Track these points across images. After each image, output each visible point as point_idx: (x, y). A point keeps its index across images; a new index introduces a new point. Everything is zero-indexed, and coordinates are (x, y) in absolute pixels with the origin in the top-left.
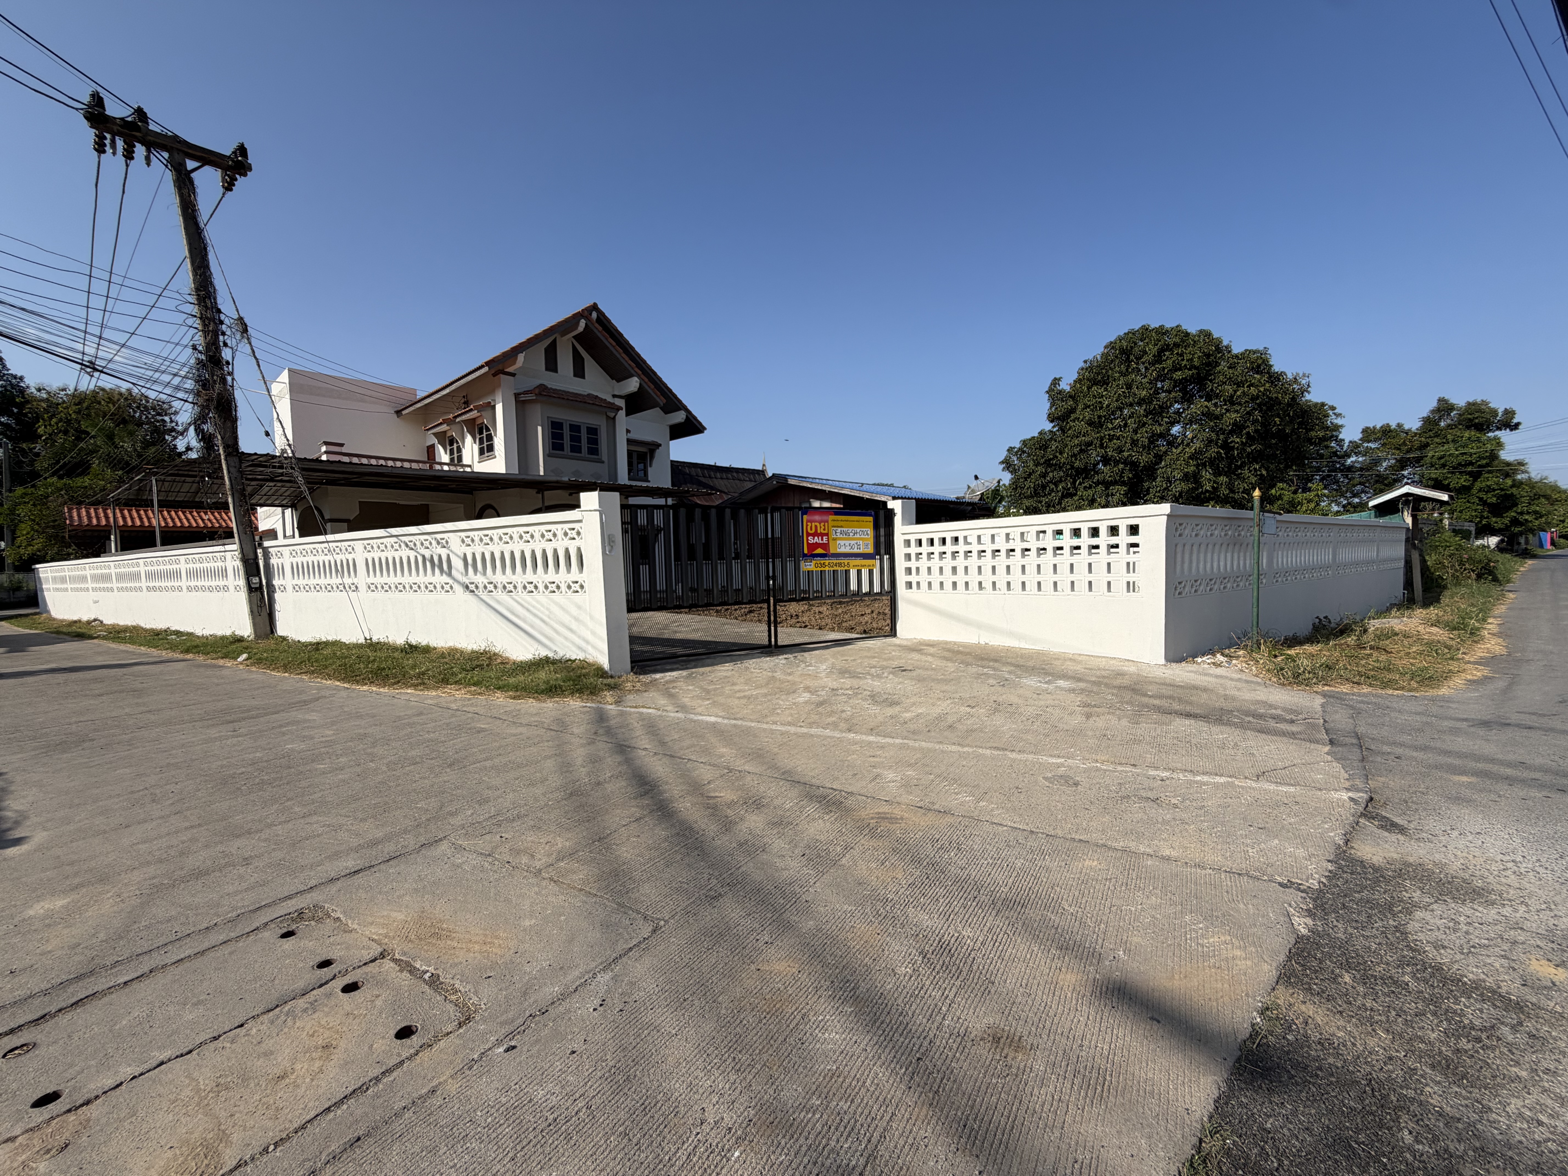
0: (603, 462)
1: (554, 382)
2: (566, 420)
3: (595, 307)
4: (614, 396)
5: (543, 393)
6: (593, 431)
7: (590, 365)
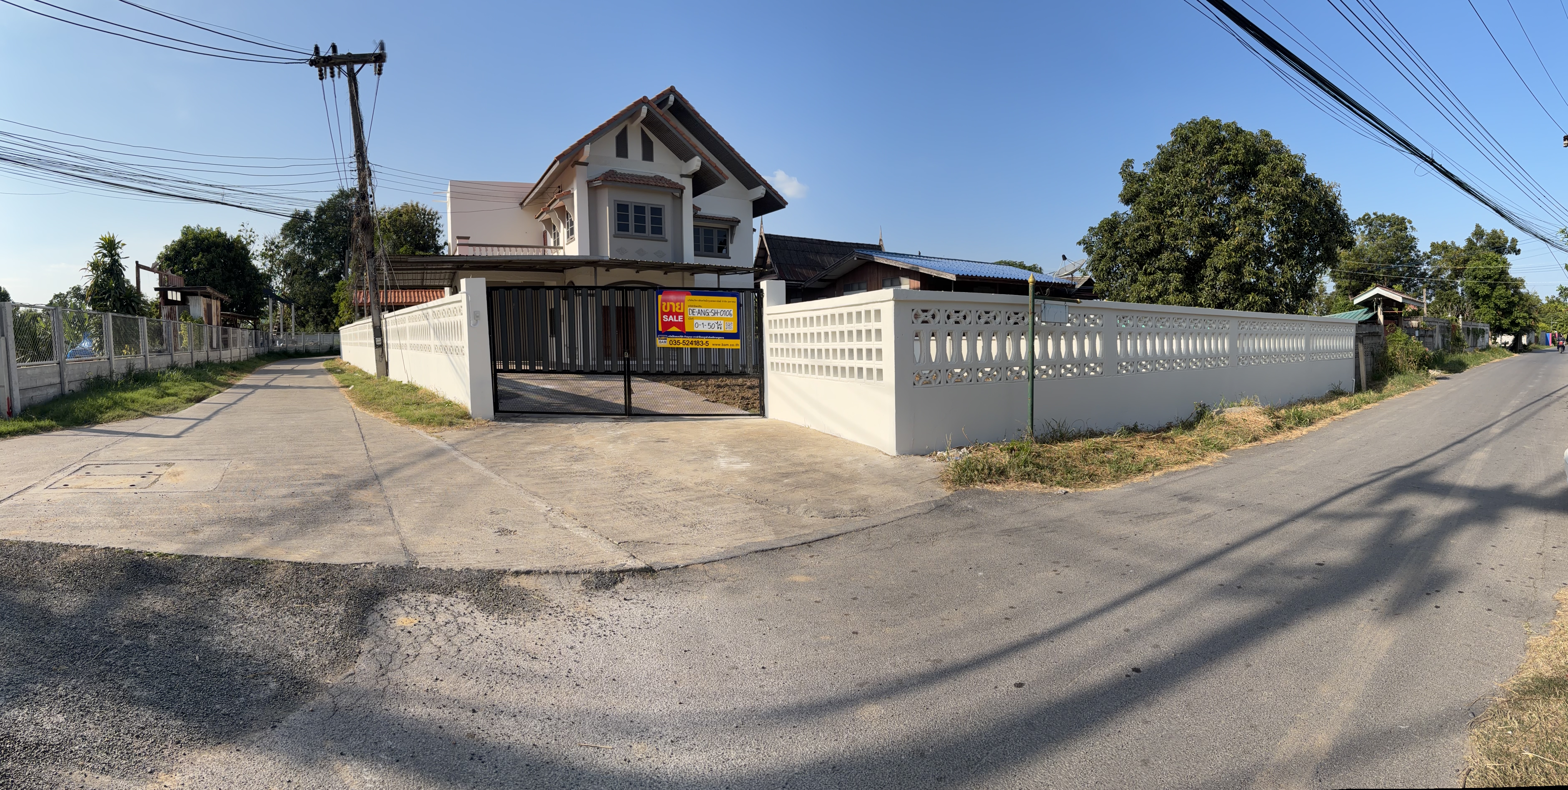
0: (666, 241)
1: (624, 166)
2: (631, 202)
3: (672, 90)
4: (682, 176)
5: (611, 178)
6: (657, 212)
7: (659, 148)
